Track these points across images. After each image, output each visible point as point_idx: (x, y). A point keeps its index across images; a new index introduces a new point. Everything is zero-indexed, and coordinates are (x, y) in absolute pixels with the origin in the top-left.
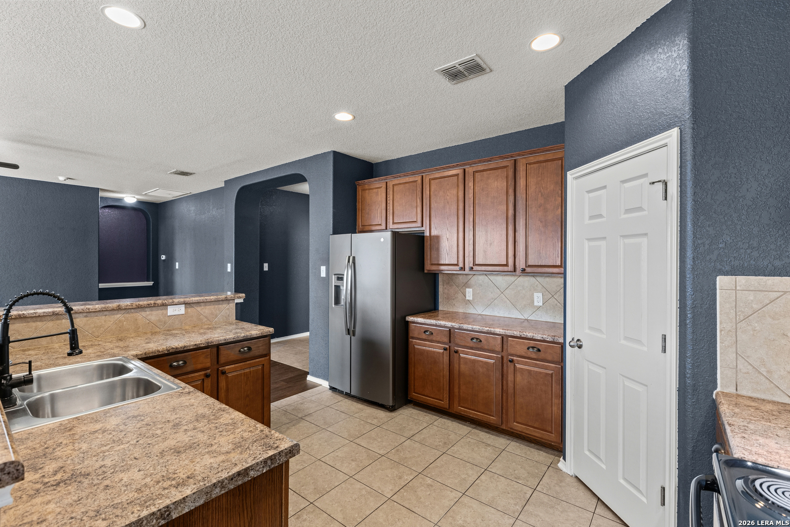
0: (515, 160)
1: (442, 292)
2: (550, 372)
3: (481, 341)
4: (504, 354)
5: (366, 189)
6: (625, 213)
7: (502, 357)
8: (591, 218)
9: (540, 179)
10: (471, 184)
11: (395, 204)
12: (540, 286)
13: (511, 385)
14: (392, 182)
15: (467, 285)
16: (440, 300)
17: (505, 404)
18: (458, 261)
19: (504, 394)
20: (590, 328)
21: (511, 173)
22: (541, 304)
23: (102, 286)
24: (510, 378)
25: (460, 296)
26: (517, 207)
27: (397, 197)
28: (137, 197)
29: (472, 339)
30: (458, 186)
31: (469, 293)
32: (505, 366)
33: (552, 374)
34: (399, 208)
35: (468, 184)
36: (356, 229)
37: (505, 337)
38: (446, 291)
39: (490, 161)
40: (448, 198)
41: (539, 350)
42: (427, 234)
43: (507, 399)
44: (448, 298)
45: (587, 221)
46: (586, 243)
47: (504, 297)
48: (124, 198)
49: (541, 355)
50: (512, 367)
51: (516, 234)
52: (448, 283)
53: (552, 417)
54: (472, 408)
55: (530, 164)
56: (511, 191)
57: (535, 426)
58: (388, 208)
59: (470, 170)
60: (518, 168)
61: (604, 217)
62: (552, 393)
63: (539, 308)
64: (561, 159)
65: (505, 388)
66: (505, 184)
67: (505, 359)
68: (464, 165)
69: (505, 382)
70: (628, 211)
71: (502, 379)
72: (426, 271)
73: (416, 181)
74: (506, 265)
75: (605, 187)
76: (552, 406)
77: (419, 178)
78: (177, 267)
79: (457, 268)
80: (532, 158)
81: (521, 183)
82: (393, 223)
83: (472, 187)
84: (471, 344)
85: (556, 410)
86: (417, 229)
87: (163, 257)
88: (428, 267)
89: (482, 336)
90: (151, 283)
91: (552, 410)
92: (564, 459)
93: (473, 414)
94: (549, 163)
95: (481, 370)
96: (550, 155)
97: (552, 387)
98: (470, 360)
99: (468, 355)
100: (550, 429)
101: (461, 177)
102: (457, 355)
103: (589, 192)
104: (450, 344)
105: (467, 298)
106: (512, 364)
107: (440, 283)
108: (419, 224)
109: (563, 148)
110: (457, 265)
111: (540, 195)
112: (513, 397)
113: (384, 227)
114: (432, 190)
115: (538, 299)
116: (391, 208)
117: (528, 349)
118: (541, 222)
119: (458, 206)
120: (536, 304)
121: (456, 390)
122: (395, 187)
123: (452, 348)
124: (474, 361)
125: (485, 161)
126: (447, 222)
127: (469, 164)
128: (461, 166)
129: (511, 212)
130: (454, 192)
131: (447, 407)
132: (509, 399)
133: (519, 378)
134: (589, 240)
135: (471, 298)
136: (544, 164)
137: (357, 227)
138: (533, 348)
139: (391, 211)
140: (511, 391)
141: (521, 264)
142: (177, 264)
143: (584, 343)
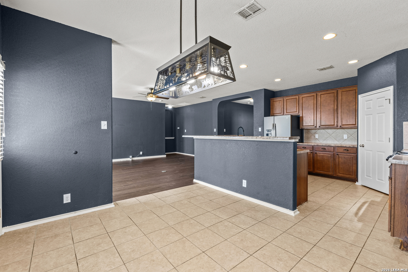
0: (337, 90)
1: (305, 136)
2: (352, 157)
3: (325, 149)
4: (335, 152)
5: (275, 101)
6: (378, 107)
7: (334, 154)
8: (367, 109)
9: (347, 96)
10: (319, 99)
11: (287, 106)
12: (346, 132)
13: (337, 162)
14: (285, 99)
15: (315, 133)
16: (304, 139)
17: (335, 168)
18: (314, 124)
19: (335, 165)
20: (367, 140)
21: (336, 95)
22: (347, 138)
23: (166, 138)
24: (337, 160)
25: (313, 137)
26: (338, 106)
27: (288, 103)
28: (172, 106)
29: (322, 149)
30: (314, 99)
31: (317, 136)
32: (335, 156)
33: (353, 157)
34: (289, 107)
35: (318, 98)
36: (270, 115)
37: (335, 147)
38: (307, 136)
39: (327, 91)
40: (310, 103)
41: (348, 150)
42: (301, 115)
43: (336, 167)
44: (308, 138)
45: (366, 110)
46: (366, 116)
47: (331, 137)
48: (168, 106)
49: (349, 152)
50: (338, 156)
51: (338, 115)
52: (308, 133)
53: (353, 170)
54: (322, 170)
55: (343, 92)
56: (336, 101)
57: (347, 174)
58: (284, 107)
59: (319, 94)
60: (338, 93)
61: (371, 108)
62: (353, 163)
63: (346, 139)
64: (355, 90)
65: (335, 163)
66: (333, 98)
67: (335, 154)
68: (317, 92)
69: (335, 161)
70: (379, 107)
71: (334, 161)
72: (300, 128)
73: (296, 98)
74: (334, 125)
75: (372, 100)
76: (353, 167)
77: (297, 97)
78: (185, 132)
79: (314, 127)
80: (344, 90)
81: (340, 98)
82: (287, 112)
83: (320, 100)
84: (322, 150)
85: (354, 168)
86: (297, 114)
87: (178, 128)
88: (301, 127)
89: (326, 148)
90: (173, 138)
91: (353, 168)
92: (358, 182)
93: (322, 172)
94: (351, 91)
95: (326, 158)
96: (351, 89)
97: (353, 161)
98: (321, 155)
99: (320, 154)
100: (352, 174)
101: (315, 96)
102: (316, 154)
103: (366, 101)
104: (313, 151)
105: (316, 138)
106: (338, 155)
107: (304, 133)
108: (298, 113)
109: (357, 86)
110: (314, 126)
111: (347, 102)
112: (338, 165)
113: (282, 114)
114: (303, 101)
115: (345, 137)
116: (286, 107)
117: (344, 150)
118: (348, 110)
119: (314, 106)
120: (344, 138)
121: (316, 165)
122: (287, 100)
123: (314, 152)
124: (323, 156)
125: (325, 91)
126: (310, 111)
127: (318, 92)
128: (315, 92)
129: (336, 107)
130: (313, 101)
131: (312, 171)
132: (337, 166)
133: (340, 159)
134: (366, 115)
135: (317, 138)
136: (349, 92)
137: (270, 114)
138: (346, 150)
139: (286, 109)
140: (337, 164)
141: (340, 124)
142: (185, 130)
143: (365, 145)
